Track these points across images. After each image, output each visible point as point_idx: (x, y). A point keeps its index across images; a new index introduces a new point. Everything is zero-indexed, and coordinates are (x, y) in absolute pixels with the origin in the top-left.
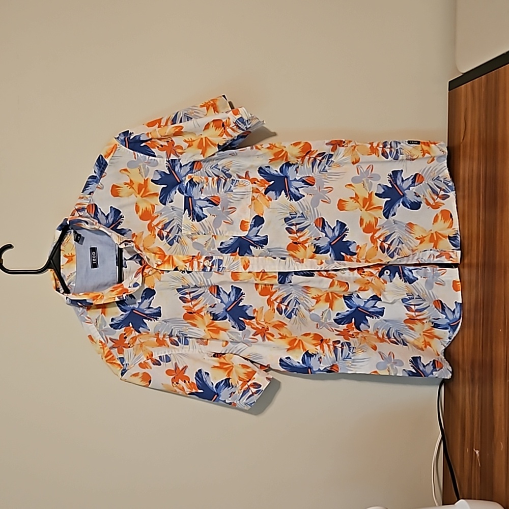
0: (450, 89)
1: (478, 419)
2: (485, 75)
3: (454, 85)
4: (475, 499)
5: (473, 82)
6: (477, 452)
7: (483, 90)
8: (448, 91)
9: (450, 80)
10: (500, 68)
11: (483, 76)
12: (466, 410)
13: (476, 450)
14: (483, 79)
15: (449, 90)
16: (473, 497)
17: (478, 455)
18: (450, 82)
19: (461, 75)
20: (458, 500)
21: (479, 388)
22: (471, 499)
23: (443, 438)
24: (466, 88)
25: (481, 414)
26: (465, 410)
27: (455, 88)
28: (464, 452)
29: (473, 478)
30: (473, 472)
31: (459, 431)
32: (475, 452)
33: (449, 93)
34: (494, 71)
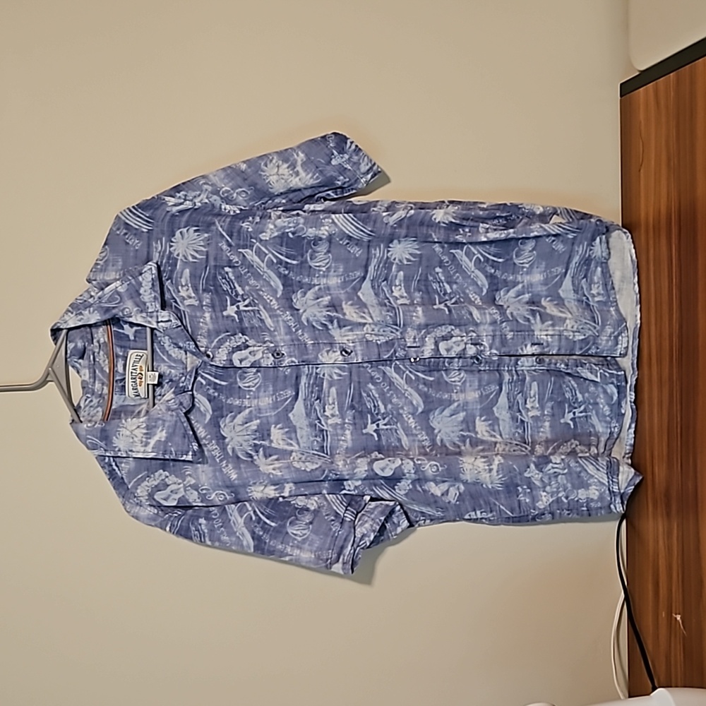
0: (623, 94)
1: (678, 570)
2: (674, 73)
3: (627, 88)
4: (677, 687)
5: (657, 83)
6: (679, 618)
7: (672, 94)
8: (619, 98)
9: (622, 82)
10: (697, 61)
11: (672, 74)
12: (660, 556)
13: (676, 614)
14: (672, 77)
15: (621, 96)
16: (673, 685)
17: (680, 621)
18: (621, 85)
19: (638, 73)
20: (654, 689)
21: (678, 526)
22: (671, 687)
23: (627, 599)
24: (646, 92)
25: (683, 563)
26: (658, 555)
27: (629, 93)
28: (658, 617)
29: (673, 654)
30: (673, 645)
31: (650, 587)
32: (676, 618)
33: (621, 100)
34: (687, 66)
